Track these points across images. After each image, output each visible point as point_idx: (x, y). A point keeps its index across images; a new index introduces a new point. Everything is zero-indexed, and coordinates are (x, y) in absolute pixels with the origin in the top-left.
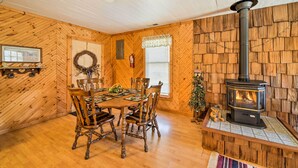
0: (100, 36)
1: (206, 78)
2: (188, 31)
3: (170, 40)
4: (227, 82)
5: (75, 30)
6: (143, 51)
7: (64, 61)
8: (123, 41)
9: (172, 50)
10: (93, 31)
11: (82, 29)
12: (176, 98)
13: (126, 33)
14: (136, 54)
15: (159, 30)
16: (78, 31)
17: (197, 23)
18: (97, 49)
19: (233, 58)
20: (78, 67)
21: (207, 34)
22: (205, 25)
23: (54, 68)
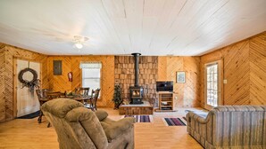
0: (39, 57)
1: (121, 86)
3: (101, 65)
4: (130, 87)
6: (80, 70)
7: (11, 76)
8: (61, 62)
9: (102, 71)
10: (34, 53)
12: (104, 99)
13: (65, 56)
14: (74, 72)
15: (92, 58)
16: (22, 53)
17: (116, 57)
18: (36, 66)
19: (133, 77)
20: (22, 81)
21: (122, 64)
22: (120, 60)
23: (3, 82)
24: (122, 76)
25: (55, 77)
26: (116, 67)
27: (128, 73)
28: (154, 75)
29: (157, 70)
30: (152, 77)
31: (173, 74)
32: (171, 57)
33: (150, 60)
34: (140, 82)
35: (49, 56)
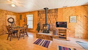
0: (15, 14)
2: (37, 13)
5: (8, 12)
6: (27, 18)
7: (5, 20)
8: (22, 15)
10: (13, 12)
11: (10, 12)
14: (25, 18)
15: (30, 13)
16: (9, 13)
18: (14, 17)
20: (9, 22)
21: (40, 14)
22: (40, 12)
23: (2, 22)
24: (41, 19)
25: (20, 20)
26: (38, 16)
27: (43, 18)
28: (56, 18)
29: (57, 16)
30: (54, 19)
31: (68, 18)
32: (66, 8)
33: (53, 11)
34: (48, 22)
35: (19, 13)
